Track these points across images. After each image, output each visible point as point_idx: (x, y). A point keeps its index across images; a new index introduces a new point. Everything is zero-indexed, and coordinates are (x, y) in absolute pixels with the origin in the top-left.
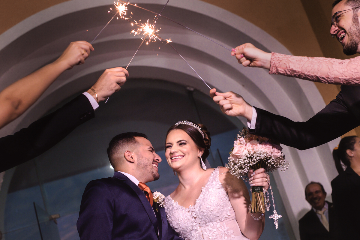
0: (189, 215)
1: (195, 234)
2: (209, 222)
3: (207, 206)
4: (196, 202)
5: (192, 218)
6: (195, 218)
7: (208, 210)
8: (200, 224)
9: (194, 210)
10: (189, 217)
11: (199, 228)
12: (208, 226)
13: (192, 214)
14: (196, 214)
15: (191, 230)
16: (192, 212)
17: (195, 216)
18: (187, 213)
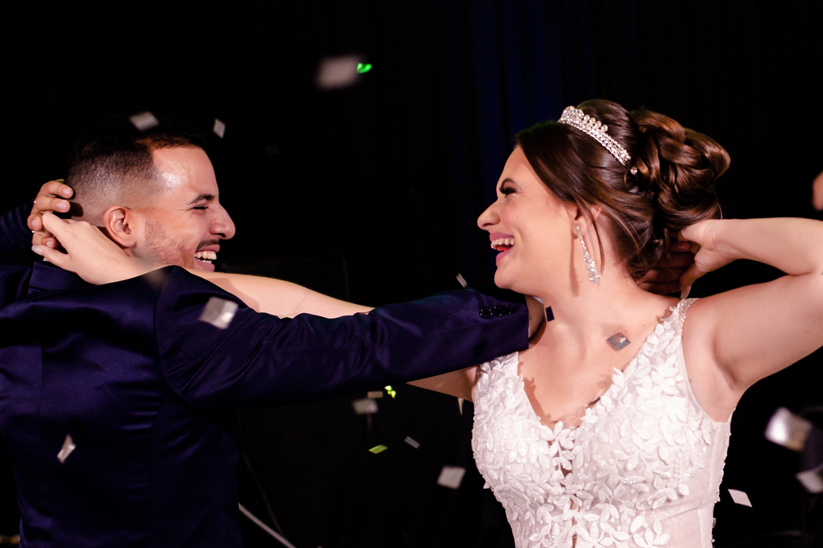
0: (548, 455)
1: (549, 518)
2: (607, 502)
3: (615, 451)
4: (582, 419)
5: (557, 468)
6: (566, 472)
7: (617, 466)
8: (575, 495)
9: (571, 445)
10: (547, 464)
11: (568, 505)
12: (600, 512)
13: (557, 455)
14: (571, 461)
15: (541, 505)
16: (563, 449)
17: (568, 467)
18: (544, 448)
